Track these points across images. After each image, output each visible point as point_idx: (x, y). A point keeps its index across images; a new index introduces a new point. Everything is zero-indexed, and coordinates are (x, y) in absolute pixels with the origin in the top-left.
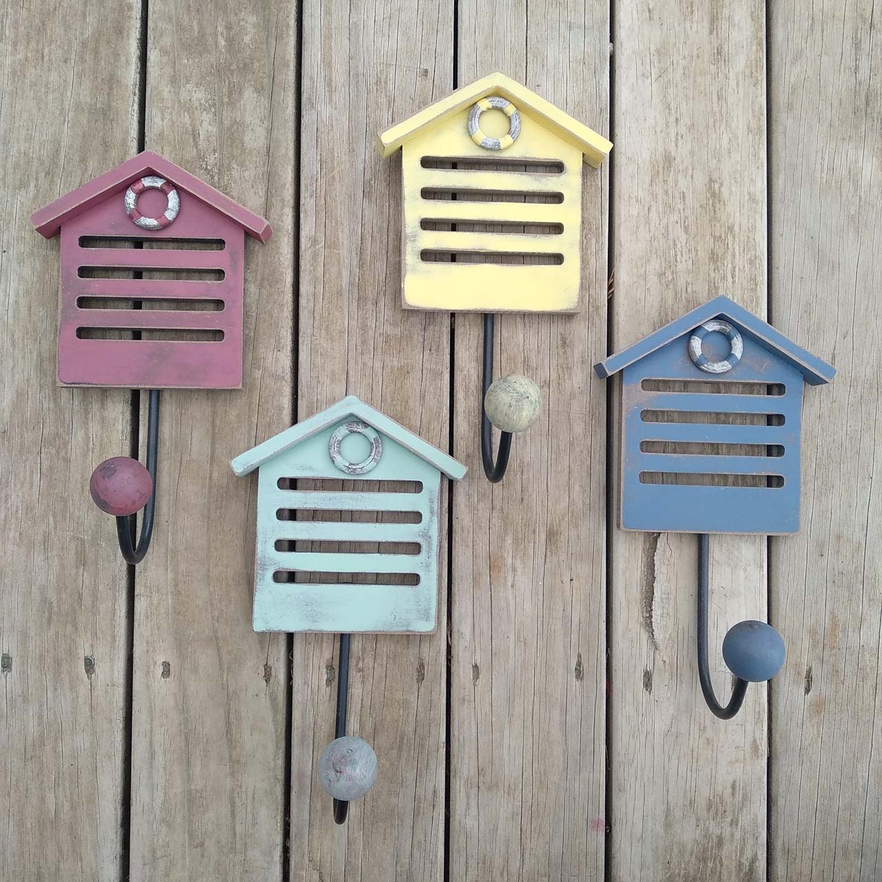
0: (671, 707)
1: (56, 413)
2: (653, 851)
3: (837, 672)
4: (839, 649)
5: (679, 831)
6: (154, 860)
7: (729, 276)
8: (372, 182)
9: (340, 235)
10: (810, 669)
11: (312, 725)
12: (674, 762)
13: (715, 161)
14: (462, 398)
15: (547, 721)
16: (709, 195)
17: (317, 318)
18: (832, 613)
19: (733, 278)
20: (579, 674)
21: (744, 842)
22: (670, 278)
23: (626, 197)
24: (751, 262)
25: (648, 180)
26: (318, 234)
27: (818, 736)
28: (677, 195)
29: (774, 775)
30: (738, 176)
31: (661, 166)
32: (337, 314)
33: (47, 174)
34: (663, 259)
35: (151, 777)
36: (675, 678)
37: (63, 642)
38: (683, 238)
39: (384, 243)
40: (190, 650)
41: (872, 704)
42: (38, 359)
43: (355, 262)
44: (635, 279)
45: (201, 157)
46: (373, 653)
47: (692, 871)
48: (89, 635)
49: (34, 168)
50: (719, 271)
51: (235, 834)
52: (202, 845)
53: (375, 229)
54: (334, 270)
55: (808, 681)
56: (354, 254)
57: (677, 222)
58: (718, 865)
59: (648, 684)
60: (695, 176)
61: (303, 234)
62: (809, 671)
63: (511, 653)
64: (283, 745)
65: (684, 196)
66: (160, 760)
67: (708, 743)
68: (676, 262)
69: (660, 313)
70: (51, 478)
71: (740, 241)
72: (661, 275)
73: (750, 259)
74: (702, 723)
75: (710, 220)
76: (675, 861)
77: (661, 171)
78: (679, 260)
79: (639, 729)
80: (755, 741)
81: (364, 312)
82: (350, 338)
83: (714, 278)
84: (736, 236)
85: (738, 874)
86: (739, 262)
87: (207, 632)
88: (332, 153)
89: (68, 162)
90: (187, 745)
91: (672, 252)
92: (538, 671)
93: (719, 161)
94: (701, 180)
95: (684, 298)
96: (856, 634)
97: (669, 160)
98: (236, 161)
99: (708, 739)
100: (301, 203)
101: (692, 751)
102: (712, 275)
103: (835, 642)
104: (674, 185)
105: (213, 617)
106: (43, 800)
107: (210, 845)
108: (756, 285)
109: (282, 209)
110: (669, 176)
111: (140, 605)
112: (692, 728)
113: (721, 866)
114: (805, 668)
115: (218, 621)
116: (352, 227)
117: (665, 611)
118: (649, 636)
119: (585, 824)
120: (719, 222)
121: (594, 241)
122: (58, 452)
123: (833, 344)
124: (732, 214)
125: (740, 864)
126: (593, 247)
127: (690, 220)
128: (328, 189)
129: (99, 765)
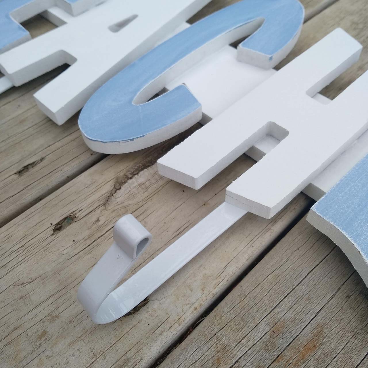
0: (54, 265)
36: (89, 242)
67: (40, 337)
74: (61, 309)
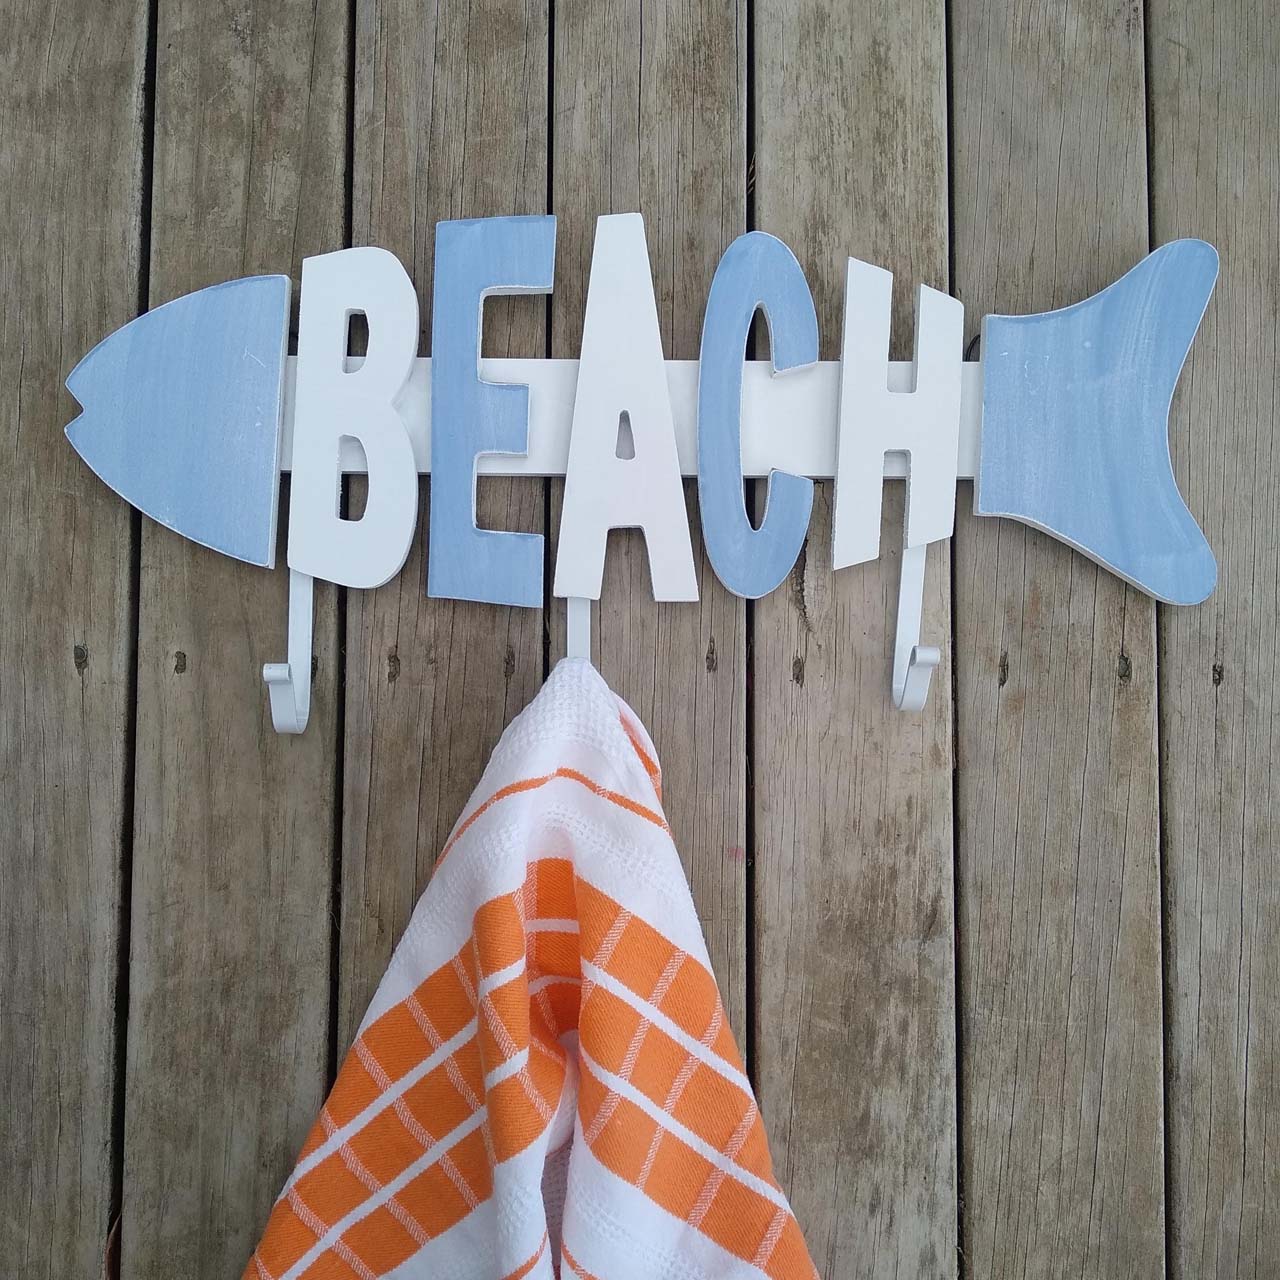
0: (829, 703)
1: (41, 335)
2: (807, 886)
3: (1041, 657)
4: (1043, 628)
5: (840, 861)
6: (163, 908)
7: (900, 160)
8: (446, 44)
9: (405, 108)
10: (1006, 654)
11: (370, 731)
12: (833, 772)
13: (879, 19)
14: (561, 315)
15: (671, 723)
16: (872, 61)
17: (376, 214)
18: (1033, 582)
19: (904, 163)
20: (712, 666)
21: (924, 874)
22: (825, 163)
23: (769, 63)
24: (927, 144)
25: (796, 42)
26: (377, 109)
27: (1018, 740)
28: (832, 60)
29: (961, 790)
30: (909, 37)
31: (812, 25)
32: (400, 208)
33: (33, 36)
34: (816, 140)
35: (160, 800)
36: (833, 667)
37: (46, 626)
38: (841, 113)
39: (461, 118)
40: (211, 638)
41: (1087, 698)
42: (18, 269)
43: (424, 143)
44: (781, 164)
45: (230, 15)
46: (449, 639)
47: (858, 912)
48: (80, 618)
49: (16, 31)
50: (886, 155)
51: (269, 872)
52: (226, 887)
53: (450, 102)
54: (397, 153)
55: (1003, 671)
56: (423, 133)
57: (833, 94)
58: (892, 905)
59: (799, 677)
60: (855, 38)
61: (358, 108)
62: (1004, 658)
63: (626, 639)
64: (332, 757)
65: (841, 62)
66: (172, 777)
67: (876, 749)
68: (833, 143)
69: (813, 206)
70: (33, 418)
71: (912, 118)
72: (814, 159)
73: (926, 141)
74: (868, 722)
75: (874, 92)
76: (835, 899)
77: (812, 31)
78: (835, 140)
79: (787, 731)
80: (936, 746)
81: (436, 206)
82: (417, 238)
83: (881, 163)
84: (908, 112)
85: (917, 918)
86: (913, 143)
87: (234, 614)
88: (396, 9)
89: (60, 23)
90: (209, 758)
91: (827, 132)
92: (659, 660)
93: (885, 19)
94: (862, 42)
95: (842, 189)
96: (1064, 608)
97: (821, 18)
98: (274, 19)
99: (876, 744)
100: (356, 71)
101: (856, 758)
102: (878, 159)
103: (1037, 619)
104: (829, 49)
105: (242, 596)
106: (18, 832)
107: (236, 886)
108: (934, 172)
109: (332, 77)
110: (822, 37)
111: (147, 581)
112: (855, 731)
113: (895, 906)
114: (999, 654)
115: (248, 600)
116: (420, 100)
117: (821, 583)
118: (801, 614)
119: (720, 853)
120: (885, 93)
121: (728, 116)
122: (43, 385)
123: (1031, 245)
124: (902, 84)
125: (920, 903)
126: (728, 123)
127: (849, 91)
128: (389, 52)
129: (92, 784)
